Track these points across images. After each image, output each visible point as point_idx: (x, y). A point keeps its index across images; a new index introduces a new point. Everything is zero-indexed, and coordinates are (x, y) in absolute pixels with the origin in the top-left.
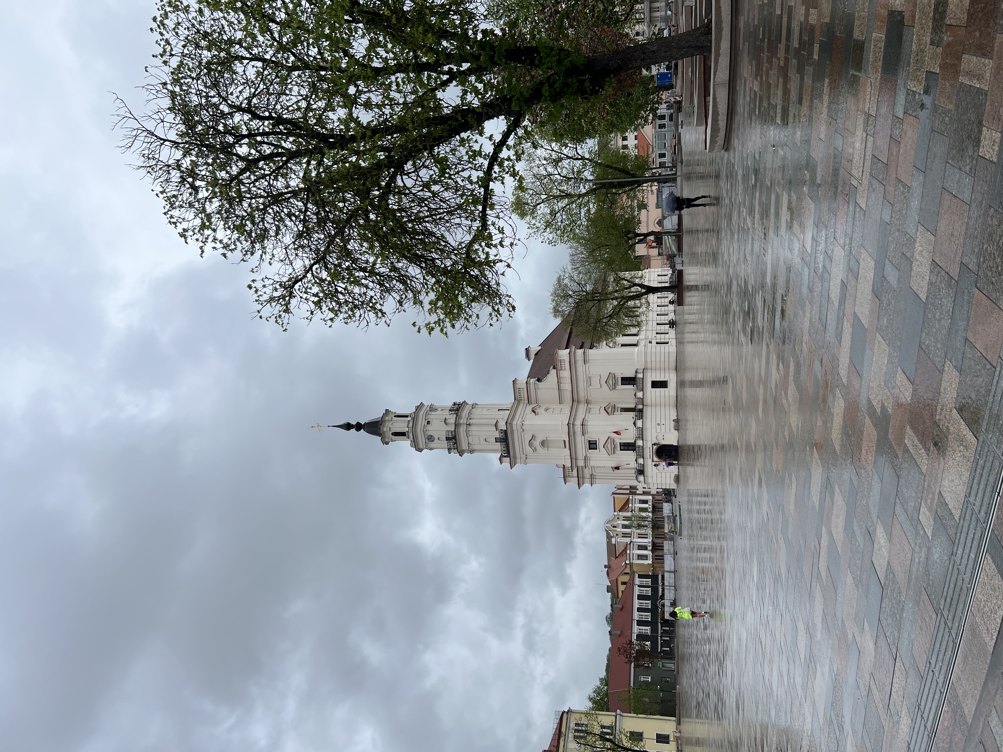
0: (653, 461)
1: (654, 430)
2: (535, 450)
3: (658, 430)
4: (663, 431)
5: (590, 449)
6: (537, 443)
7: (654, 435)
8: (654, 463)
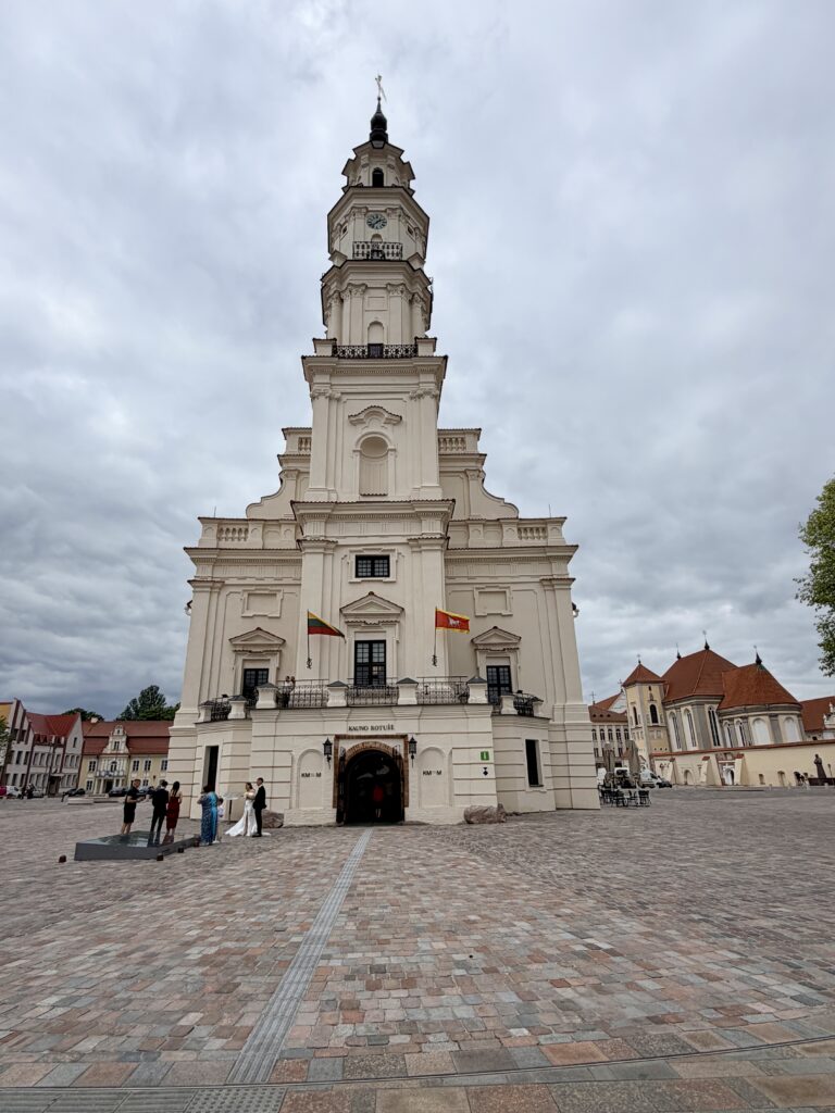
0: (338, 737)
1: (460, 741)
2: (355, 420)
3: (458, 757)
4: (458, 772)
5: (358, 558)
6: (375, 427)
7: (443, 743)
8: (332, 740)
